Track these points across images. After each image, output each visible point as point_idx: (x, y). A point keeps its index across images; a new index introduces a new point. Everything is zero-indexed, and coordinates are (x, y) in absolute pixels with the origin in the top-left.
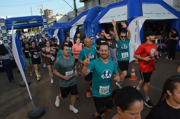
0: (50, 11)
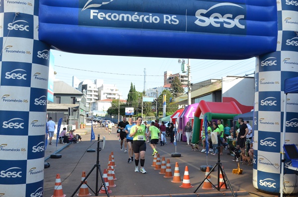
0: (185, 79)
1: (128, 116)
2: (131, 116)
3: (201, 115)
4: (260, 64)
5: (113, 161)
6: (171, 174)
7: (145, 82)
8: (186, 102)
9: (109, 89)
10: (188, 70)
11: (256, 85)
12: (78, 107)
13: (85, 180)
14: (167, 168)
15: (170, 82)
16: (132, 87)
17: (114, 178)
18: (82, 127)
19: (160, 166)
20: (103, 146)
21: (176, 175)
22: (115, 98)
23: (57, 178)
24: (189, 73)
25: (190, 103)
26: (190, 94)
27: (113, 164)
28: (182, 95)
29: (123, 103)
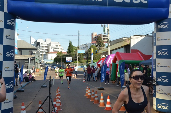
1: (68, 63)
2: (70, 63)
3: (117, 61)
4: (157, 27)
5: (59, 93)
6: (98, 101)
7: (79, 40)
8: (107, 53)
9: (55, 45)
10: (108, 32)
11: (154, 41)
12: (34, 58)
13: (41, 106)
14: (96, 97)
15: (96, 40)
16: (70, 43)
17: (60, 104)
18: (37, 71)
19: (91, 96)
20: (53, 83)
21: (102, 101)
22: (59, 51)
23: (22, 105)
24: (108, 33)
25: (109, 53)
26: (109, 48)
27: (59, 95)
28: (104, 48)
29: (64, 54)
